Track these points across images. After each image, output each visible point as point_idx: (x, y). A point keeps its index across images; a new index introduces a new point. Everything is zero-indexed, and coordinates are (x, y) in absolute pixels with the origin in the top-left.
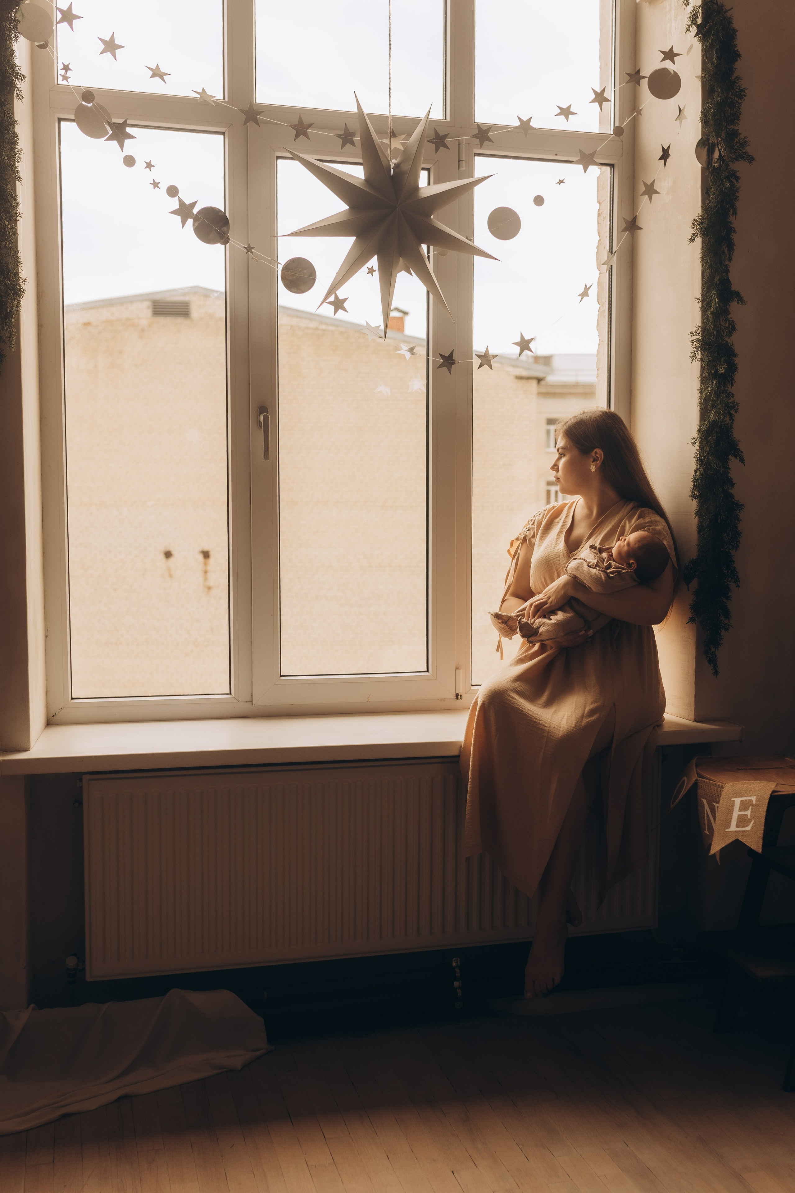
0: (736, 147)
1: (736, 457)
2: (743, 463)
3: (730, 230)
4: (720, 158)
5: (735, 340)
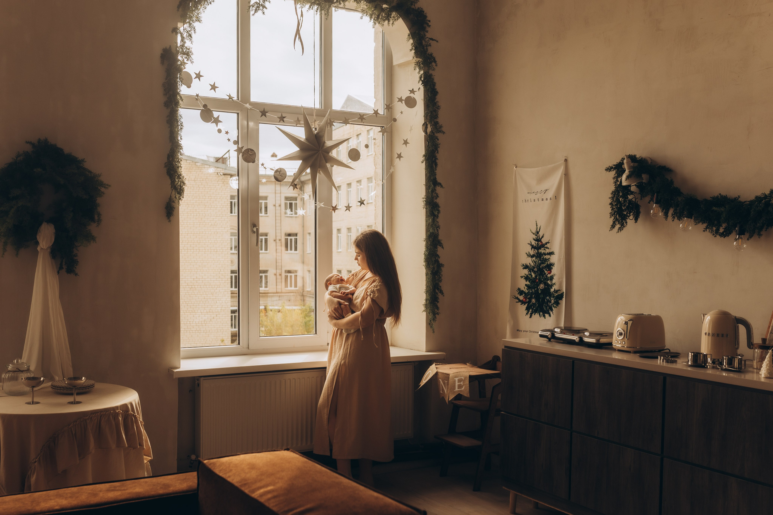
0: (437, 128)
1: (440, 246)
2: (443, 248)
3: (436, 159)
4: (432, 132)
5: (438, 201)
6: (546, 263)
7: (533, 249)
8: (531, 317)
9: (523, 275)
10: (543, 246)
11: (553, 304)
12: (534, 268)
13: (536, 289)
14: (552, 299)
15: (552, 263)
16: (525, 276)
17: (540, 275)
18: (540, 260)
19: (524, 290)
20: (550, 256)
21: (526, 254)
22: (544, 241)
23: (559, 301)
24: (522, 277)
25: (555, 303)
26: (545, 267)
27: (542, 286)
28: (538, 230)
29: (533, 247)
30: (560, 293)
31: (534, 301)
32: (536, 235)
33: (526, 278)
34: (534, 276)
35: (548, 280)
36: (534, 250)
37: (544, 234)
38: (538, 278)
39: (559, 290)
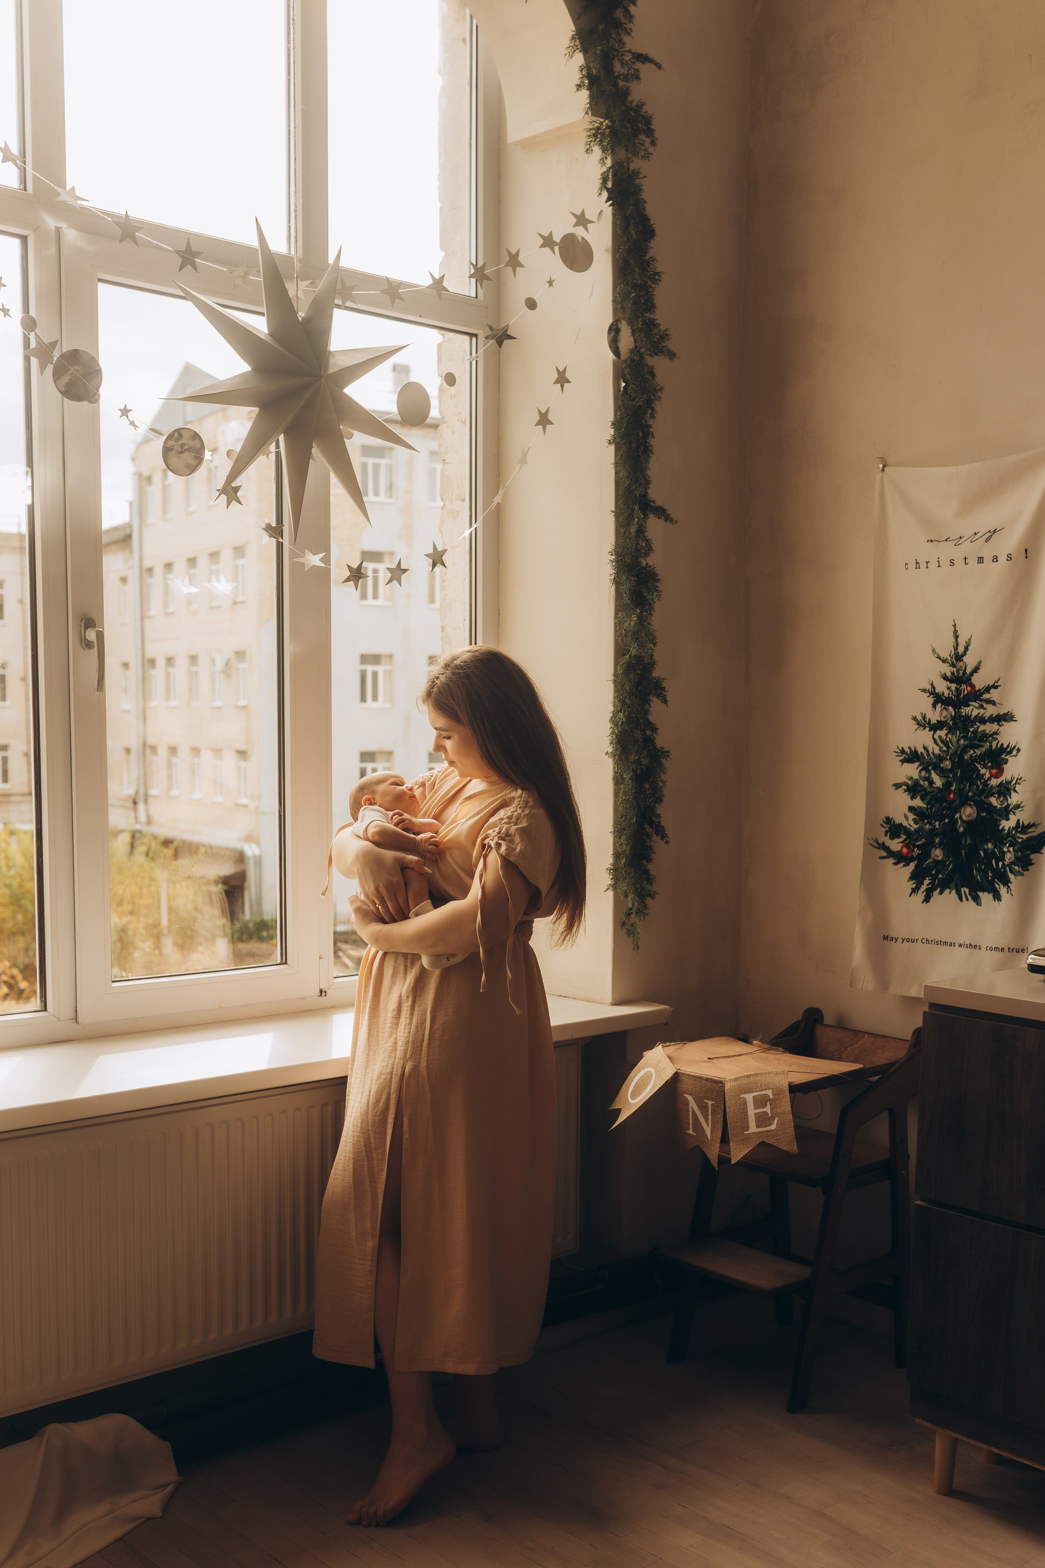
0: (655, 339)
1: (659, 697)
2: (666, 704)
4: (635, 350)
5: (655, 561)
6: (983, 746)
7: (940, 705)
8: (927, 899)
9: (902, 779)
10: (976, 696)
11: (1012, 863)
12: (941, 759)
13: (947, 820)
14: (1009, 851)
15: (1005, 746)
16: (910, 783)
17: (961, 781)
18: (965, 738)
19: (905, 823)
20: (1000, 726)
21: (914, 719)
22: (979, 681)
23: (1033, 856)
24: (897, 786)
25: (1017, 861)
26: (982, 757)
27: (968, 812)
28: (961, 650)
29: (938, 699)
30: (1035, 834)
31: (938, 854)
32: (953, 665)
33: (913, 789)
34: (938, 781)
35: (992, 795)
36: (945, 708)
37: (980, 663)
38: (953, 788)
39: (1034, 825)
